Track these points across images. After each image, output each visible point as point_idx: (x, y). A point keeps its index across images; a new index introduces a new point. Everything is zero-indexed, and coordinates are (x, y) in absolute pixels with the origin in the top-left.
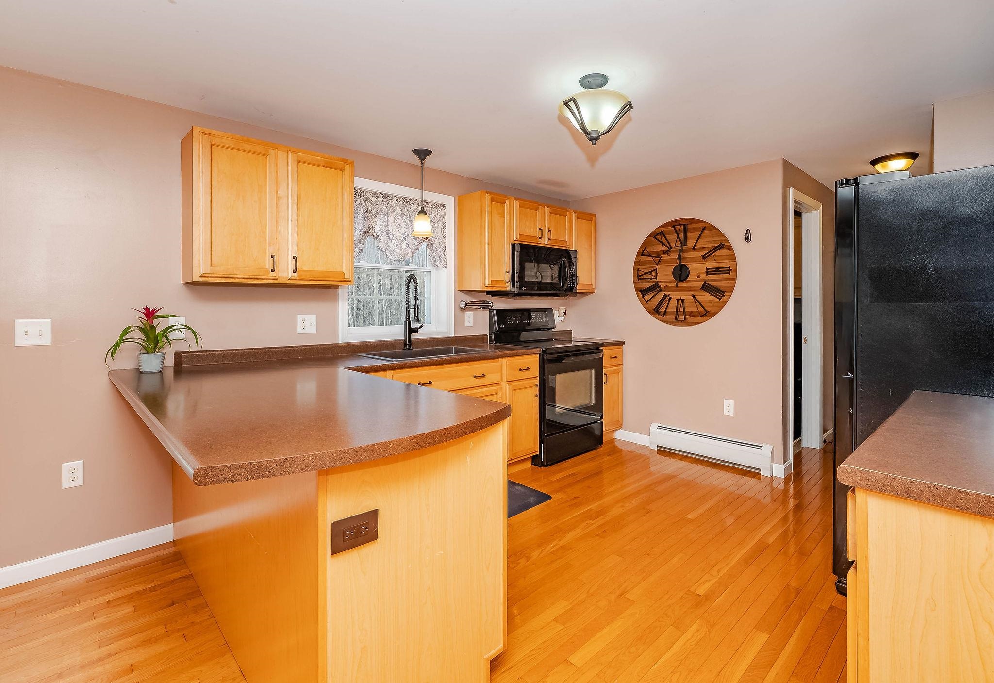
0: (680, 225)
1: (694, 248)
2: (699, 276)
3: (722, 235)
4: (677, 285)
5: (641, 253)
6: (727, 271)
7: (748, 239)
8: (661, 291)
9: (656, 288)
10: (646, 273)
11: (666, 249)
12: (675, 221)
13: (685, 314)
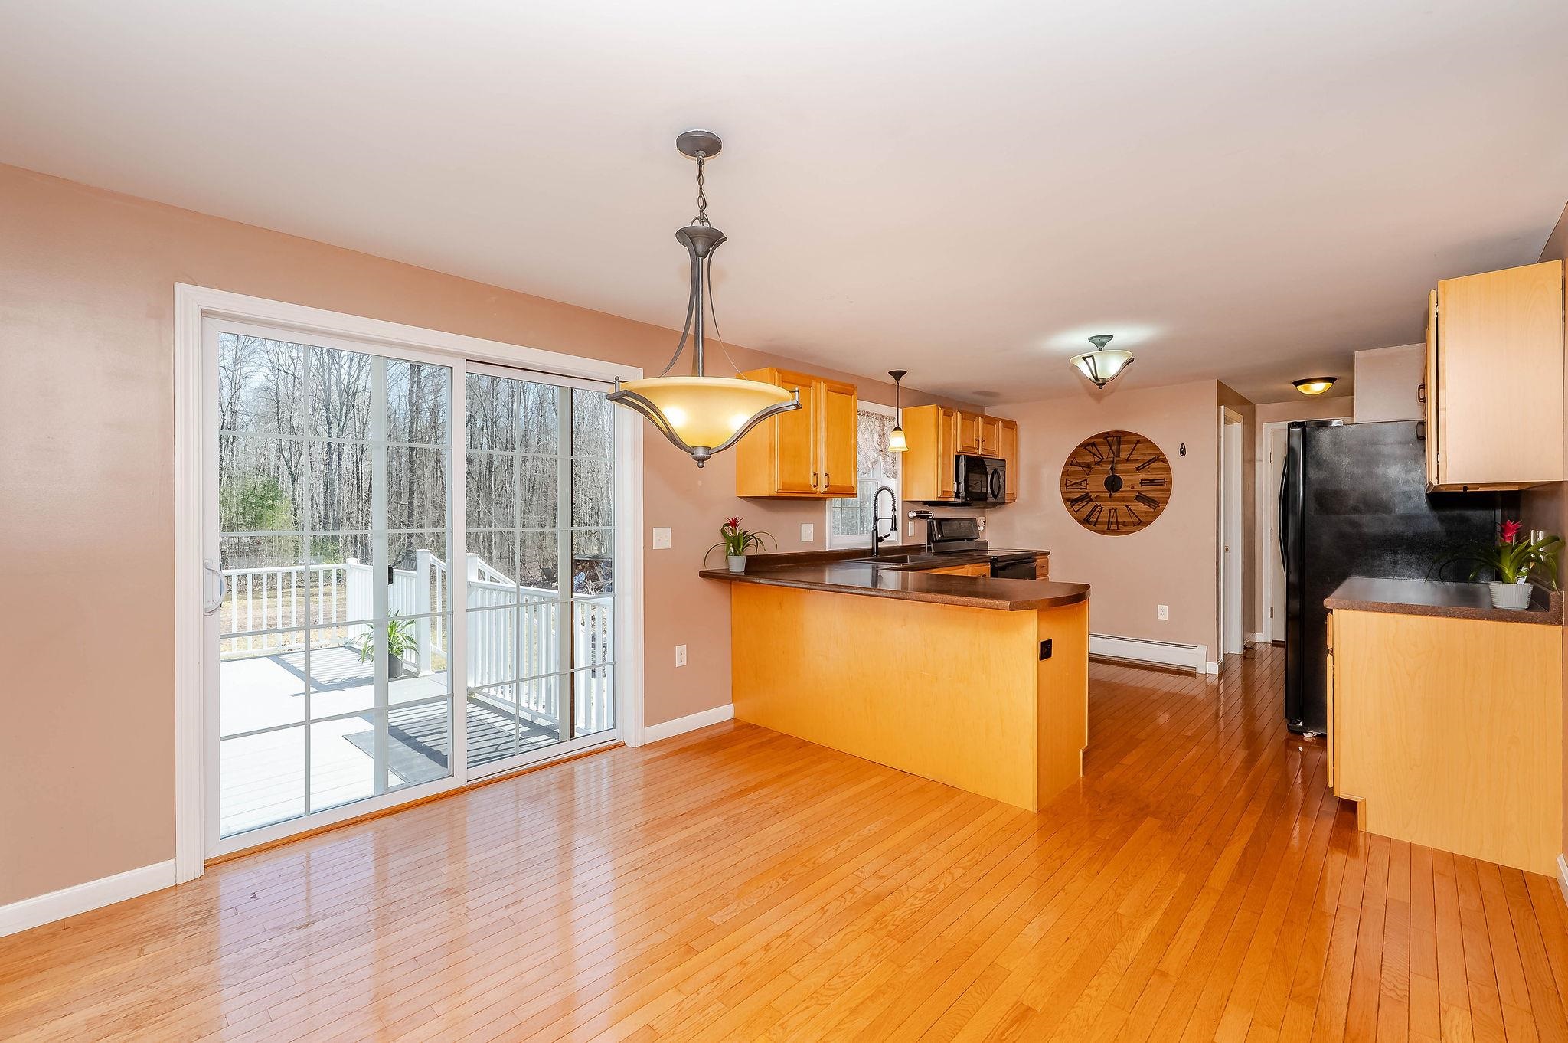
0: (1112, 436)
1: (1127, 460)
2: (1133, 487)
3: (1157, 448)
4: (1110, 496)
5: (1069, 464)
6: (1162, 482)
7: (1182, 453)
8: (1091, 501)
9: (1085, 498)
10: (1075, 484)
11: (1097, 459)
12: (1108, 433)
13: (1117, 523)
